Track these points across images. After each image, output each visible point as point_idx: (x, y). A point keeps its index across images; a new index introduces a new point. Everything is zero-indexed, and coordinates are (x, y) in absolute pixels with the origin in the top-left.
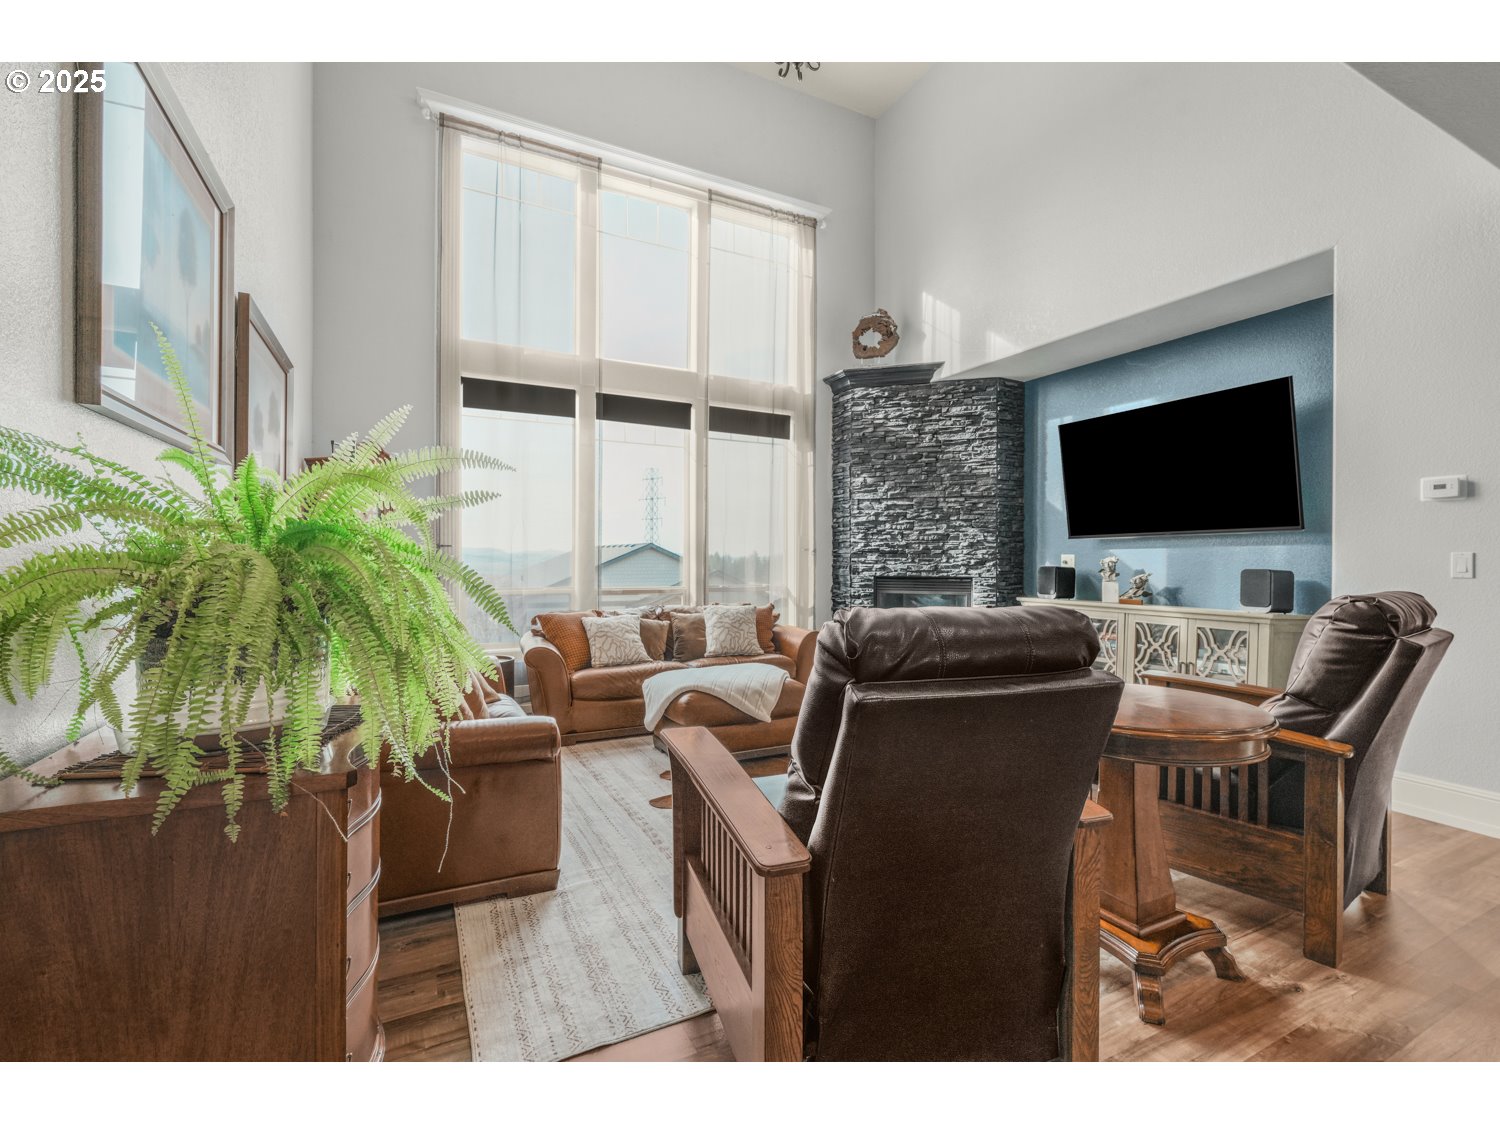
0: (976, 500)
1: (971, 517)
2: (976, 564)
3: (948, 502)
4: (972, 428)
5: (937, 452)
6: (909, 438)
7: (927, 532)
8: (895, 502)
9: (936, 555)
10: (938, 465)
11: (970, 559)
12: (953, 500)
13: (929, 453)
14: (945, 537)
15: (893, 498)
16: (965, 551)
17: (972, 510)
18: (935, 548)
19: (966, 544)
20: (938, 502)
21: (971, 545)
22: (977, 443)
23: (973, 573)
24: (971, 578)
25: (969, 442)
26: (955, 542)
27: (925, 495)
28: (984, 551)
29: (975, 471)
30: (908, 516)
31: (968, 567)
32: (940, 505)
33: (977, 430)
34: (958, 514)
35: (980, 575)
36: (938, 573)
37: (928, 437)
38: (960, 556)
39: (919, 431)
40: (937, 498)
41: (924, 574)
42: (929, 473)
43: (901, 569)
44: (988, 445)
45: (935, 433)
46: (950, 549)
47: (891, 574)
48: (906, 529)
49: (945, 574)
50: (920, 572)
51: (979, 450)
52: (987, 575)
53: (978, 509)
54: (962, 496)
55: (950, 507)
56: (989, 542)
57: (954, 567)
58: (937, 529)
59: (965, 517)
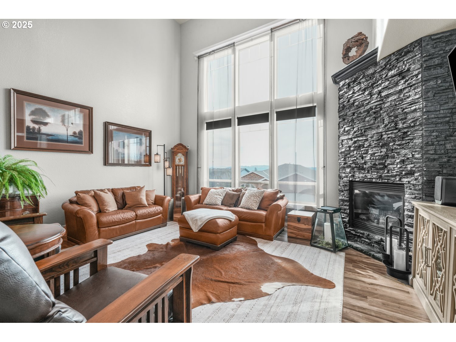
0: (406, 130)
1: (404, 142)
2: (406, 174)
3: (388, 134)
4: (402, 82)
5: (381, 104)
6: (365, 100)
7: (376, 155)
8: (359, 139)
9: (381, 169)
10: (381, 112)
11: (403, 171)
12: (390, 132)
13: (376, 106)
14: (386, 156)
15: (357, 136)
16: (399, 166)
17: (403, 138)
18: (380, 164)
19: (398, 161)
20: (382, 136)
21: (403, 161)
22: (407, 90)
23: (405, 180)
24: (403, 184)
25: (401, 91)
26: (393, 160)
27: (374, 132)
28: (412, 165)
29: (406, 110)
30: (365, 146)
31: (400, 175)
32: (383, 137)
33: (406, 82)
34: (394, 141)
35: (409, 182)
36: (382, 179)
37: (376, 96)
38: (395, 168)
39: (371, 94)
40: (381, 132)
41: (374, 180)
42: (375, 118)
43: (362, 177)
44: (414, 89)
45: (380, 92)
46: (389, 164)
47: (357, 180)
48: (364, 154)
49: (386, 181)
50: (372, 179)
51: (408, 94)
52: (414, 182)
53: (408, 136)
54: (396, 129)
55: (388, 138)
56: (416, 159)
57: (392, 176)
58: (381, 152)
59: (399, 142)
